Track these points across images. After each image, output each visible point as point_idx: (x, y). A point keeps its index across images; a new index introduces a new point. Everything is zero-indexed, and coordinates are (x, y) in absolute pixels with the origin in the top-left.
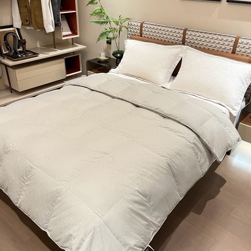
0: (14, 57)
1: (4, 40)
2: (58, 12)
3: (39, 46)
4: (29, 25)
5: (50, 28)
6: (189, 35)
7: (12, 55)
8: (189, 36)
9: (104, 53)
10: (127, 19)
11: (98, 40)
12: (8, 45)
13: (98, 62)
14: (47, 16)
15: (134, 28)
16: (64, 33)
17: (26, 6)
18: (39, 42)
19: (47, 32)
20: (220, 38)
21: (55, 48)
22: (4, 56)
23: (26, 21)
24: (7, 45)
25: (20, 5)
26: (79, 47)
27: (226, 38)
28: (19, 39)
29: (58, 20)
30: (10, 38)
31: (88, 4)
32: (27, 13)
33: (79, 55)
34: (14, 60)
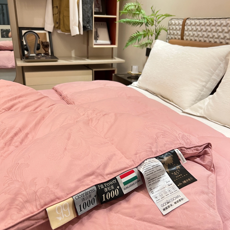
3: (73, 55)
4: (58, 28)
10: (166, 15)
11: (126, 46)
15: (175, 29)
18: (75, 51)
21: (88, 58)
32: (58, 14)
33: (115, 70)
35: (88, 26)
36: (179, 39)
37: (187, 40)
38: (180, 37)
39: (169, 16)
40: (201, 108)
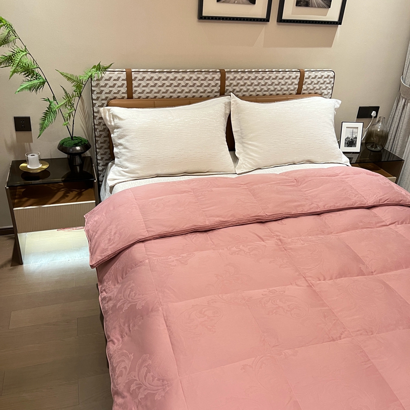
8: (231, 82)
9: (36, 156)
15: (111, 85)
20: (280, 75)
27: (287, 75)
37: (140, 97)
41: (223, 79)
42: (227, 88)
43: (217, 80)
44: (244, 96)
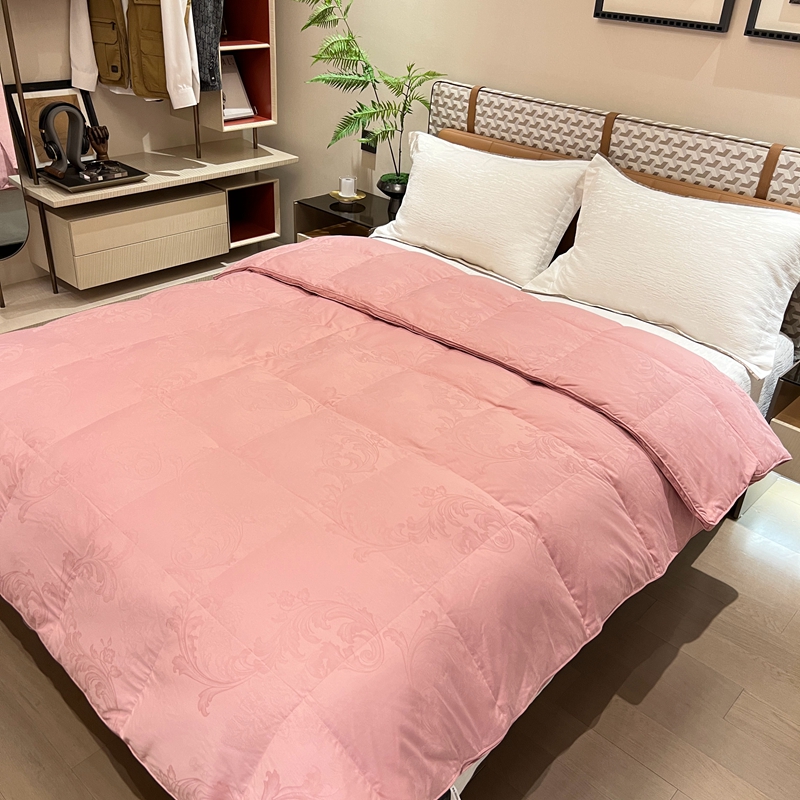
0: (68, 180)
1: (41, 127)
2: (214, 44)
3: (147, 149)
4: (119, 83)
5: (185, 92)
6: (622, 134)
7: (64, 174)
8: (622, 138)
9: (352, 181)
10: (428, 74)
11: (336, 138)
12: (52, 142)
13: (332, 207)
14: (179, 55)
15: (450, 105)
16: (229, 113)
17: (114, 24)
18: (151, 138)
19: (177, 106)
20: (720, 146)
21: (199, 157)
22: (38, 177)
23: (112, 70)
24: (48, 141)
25: (94, 20)
26: (275, 158)
27: (738, 149)
28: (88, 124)
29: (213, 72)
30: (60, 122)
31: (309, 25)
32: (118, 44)
33: (272, 184)
34: (69, 189)
35: (212, 81)
36: (462, 129)
37: (482, 134)
38: (465, 125)
39: (434, 74)
40: (550, 280)
41: (608, 129)
42: (612, 148)
43: (597, 129)
44: (630, 168)
